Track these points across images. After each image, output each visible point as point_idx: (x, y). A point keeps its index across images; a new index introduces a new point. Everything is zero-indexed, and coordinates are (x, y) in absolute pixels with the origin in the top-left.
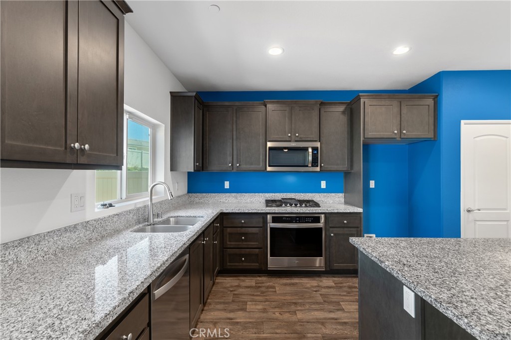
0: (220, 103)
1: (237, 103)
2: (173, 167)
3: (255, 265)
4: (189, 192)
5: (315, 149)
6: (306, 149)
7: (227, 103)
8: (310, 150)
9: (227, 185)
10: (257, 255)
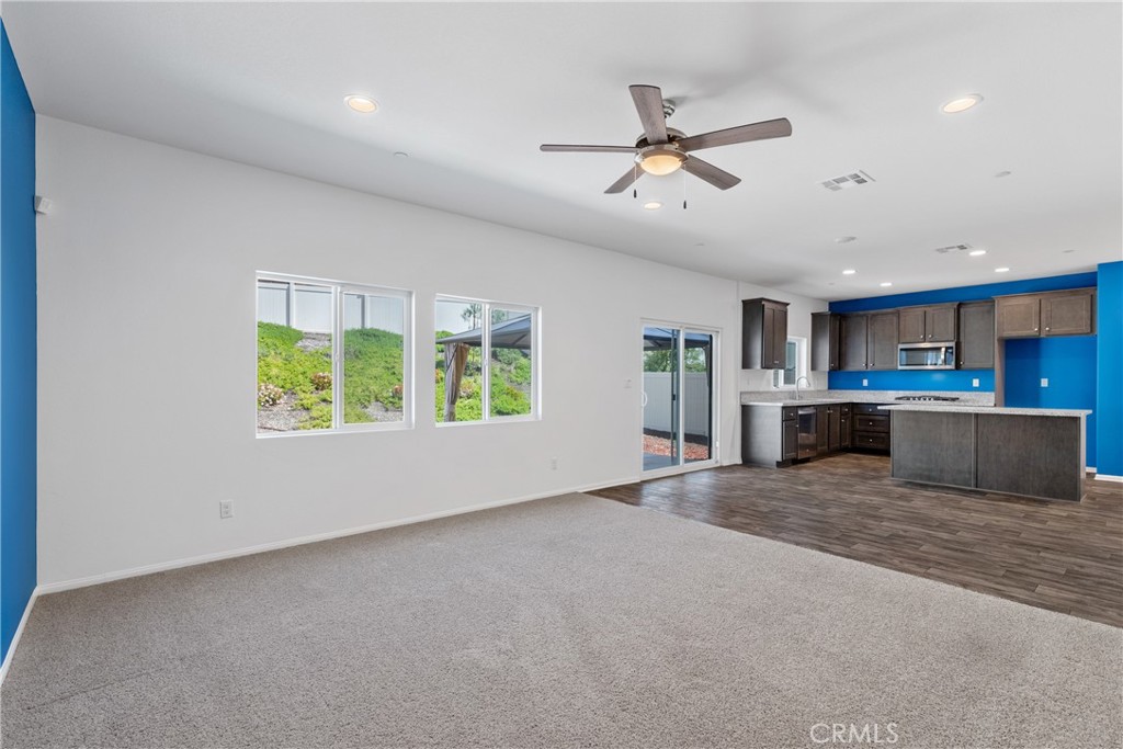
0: (855, 313)
1: (872, 312)
2: (814, 366)
3: (881, 446)
4: (830, 388)
5: (947, 348)
6: (939, 349)
7: (861, 313)
8: (943, 349)
9: (865, 383)
10: (883, 438)
